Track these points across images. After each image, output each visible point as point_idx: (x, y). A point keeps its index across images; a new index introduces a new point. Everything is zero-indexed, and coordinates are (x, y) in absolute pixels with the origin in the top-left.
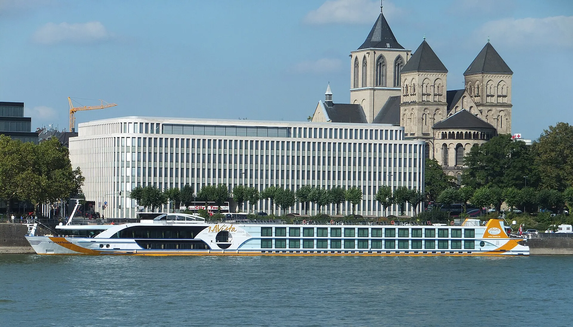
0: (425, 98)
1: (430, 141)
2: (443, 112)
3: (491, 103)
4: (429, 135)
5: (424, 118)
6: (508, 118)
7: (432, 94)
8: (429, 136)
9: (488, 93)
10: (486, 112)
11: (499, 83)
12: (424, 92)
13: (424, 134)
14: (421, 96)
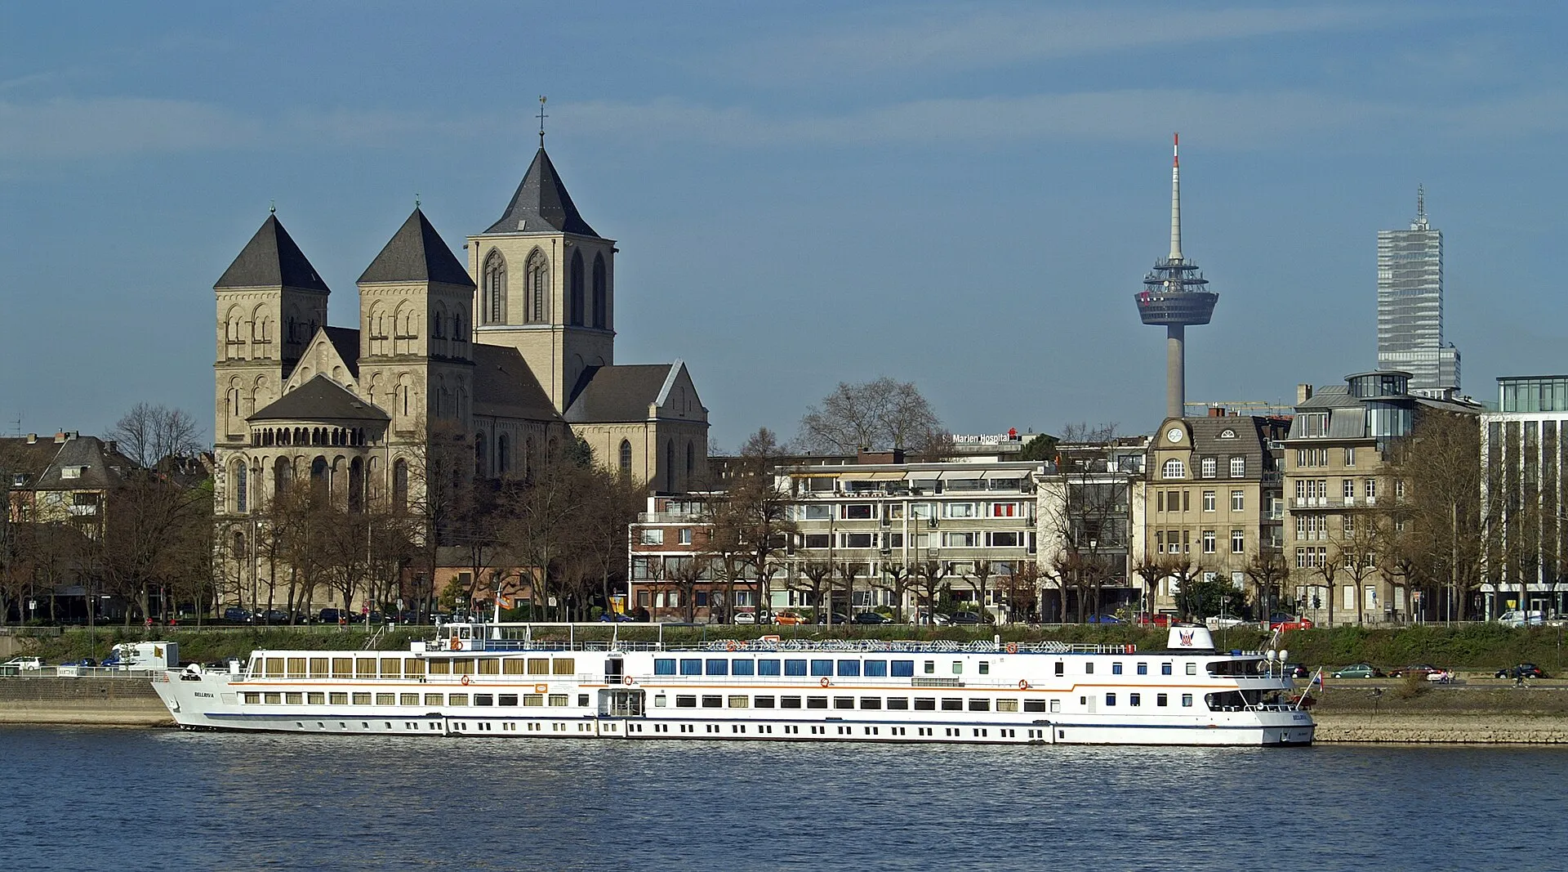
0: (233, 352)
1: (243, 453)
2: (273, 382)
3: (382, 355)
4: (242, 440)
5: (232, 397)
6: (419, 391)
7: (249, 341)
8: (242, 443)
9: (375, 333)
10: (369, 377)
11: (398, 307)
12: (232, 337)
13: (229, 437)
14: (223, 347)
